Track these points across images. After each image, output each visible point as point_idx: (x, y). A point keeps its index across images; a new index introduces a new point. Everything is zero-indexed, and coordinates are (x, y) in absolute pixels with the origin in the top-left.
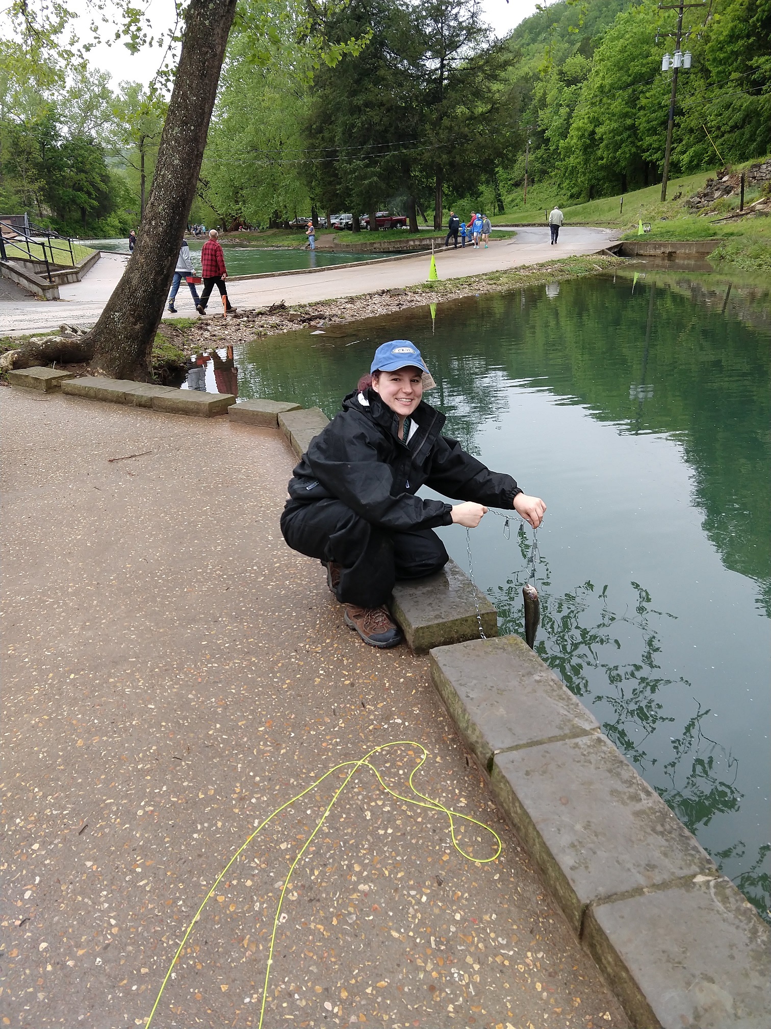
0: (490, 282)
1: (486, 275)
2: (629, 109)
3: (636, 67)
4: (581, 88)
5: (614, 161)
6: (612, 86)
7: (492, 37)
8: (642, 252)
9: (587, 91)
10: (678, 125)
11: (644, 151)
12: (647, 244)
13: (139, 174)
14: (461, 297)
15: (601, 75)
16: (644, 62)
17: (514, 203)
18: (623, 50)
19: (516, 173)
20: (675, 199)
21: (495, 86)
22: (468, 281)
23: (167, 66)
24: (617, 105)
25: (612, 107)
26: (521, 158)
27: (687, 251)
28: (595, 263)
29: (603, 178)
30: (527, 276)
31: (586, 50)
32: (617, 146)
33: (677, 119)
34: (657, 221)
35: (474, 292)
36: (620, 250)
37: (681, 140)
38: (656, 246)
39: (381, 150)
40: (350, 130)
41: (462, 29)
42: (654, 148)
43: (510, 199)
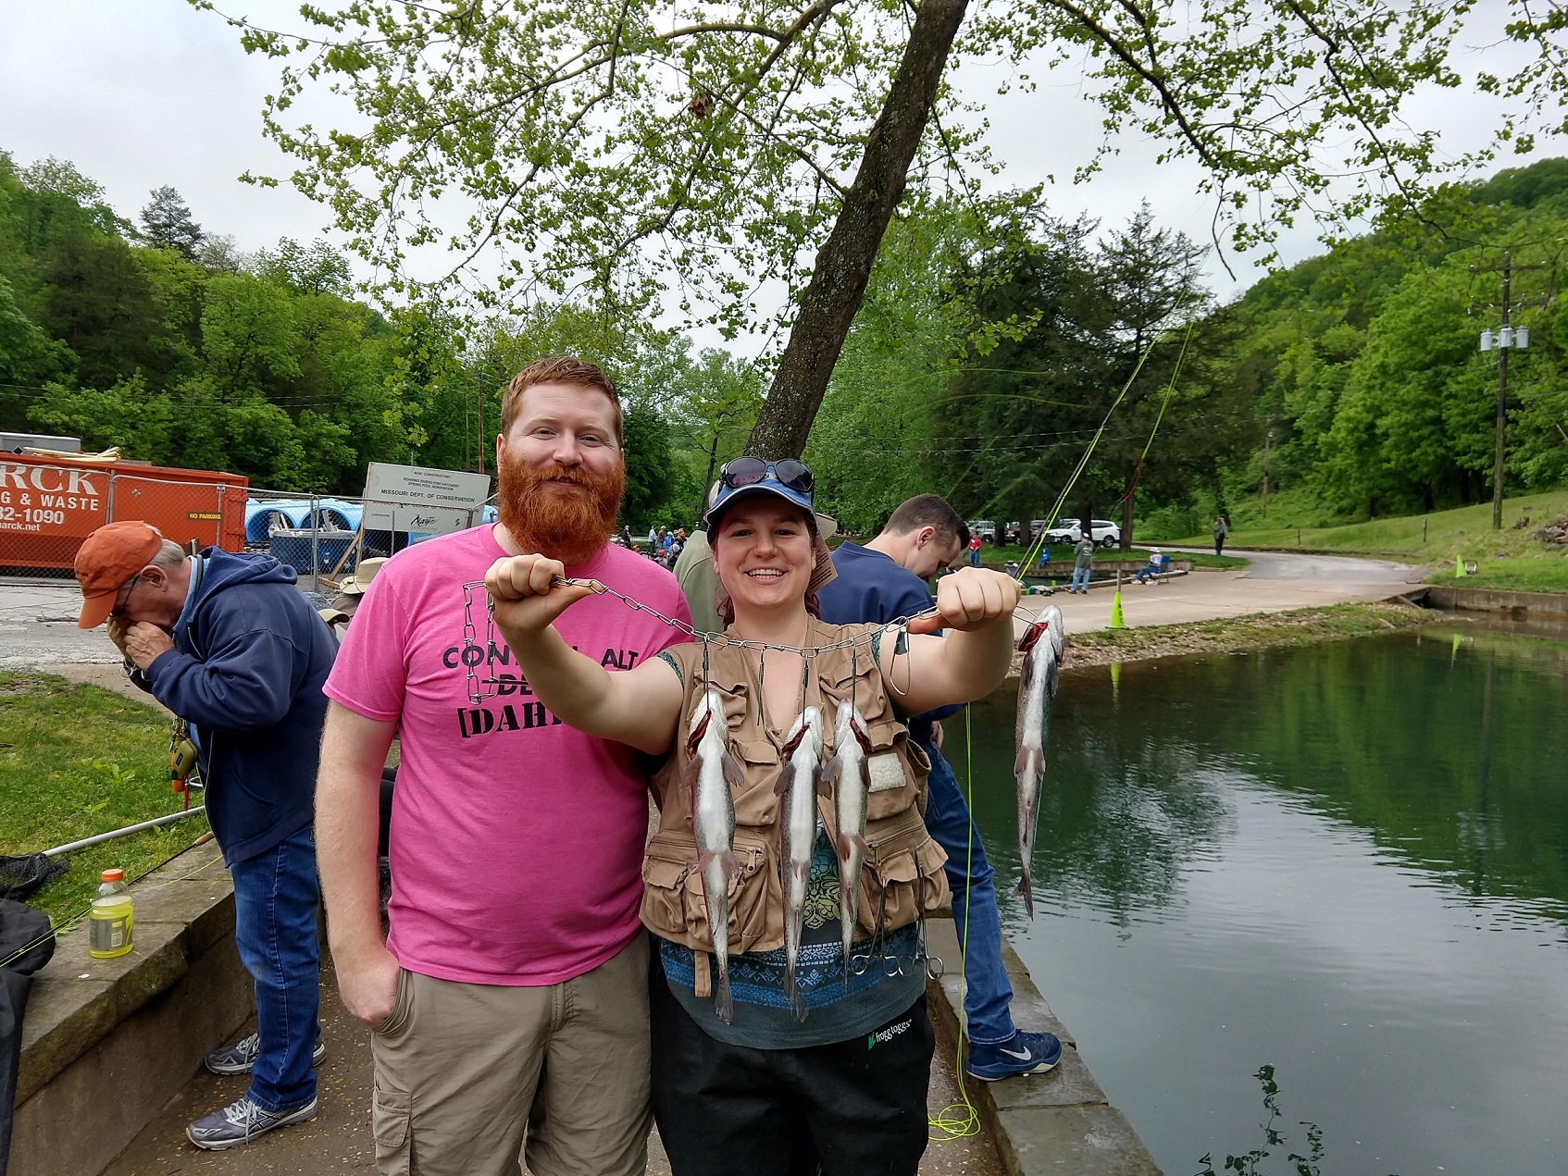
0: (1206, 636)
1: (1199, 624)
2: (1430, 397)
3: (1438, 343)
4: (1350, 367)
5: (1408, 466)
6: (1400, 366)
7: (1212, 304)
8: (1464, 603)
9: (1360, 371)
10: (1515, 422)
11: (1458, 454)
12: (1474, 593)
13: (707, 458)
14: (1159, 656)
15: (1382, 350)
16: (1451, 335)
17: (1247, 516)
18: (1417, 320)
19: (1250, 475)
20: (1518, 527)
21: (1217, 364)
22: (1170, 632)
23: (768, 354)
24: (1411, 390)
25: (1401, 393)
26: (1257, 455)
27: (1547, 609)
28: (1381, 616)
29: (1392, 488)
30: (1267, 630)
31: (1357, 318)
32: (1414, 445)
33: (1512, 414)
34: (1488, 559)
35: (1180, 649)
36: (1425, 599)
37: (1521, 443)
38: (1489, 597)
39: (1043, 441)
40: (1000, 413)
41: (1170, 295)
42: (1475, 452)
43: (1240, 510)
